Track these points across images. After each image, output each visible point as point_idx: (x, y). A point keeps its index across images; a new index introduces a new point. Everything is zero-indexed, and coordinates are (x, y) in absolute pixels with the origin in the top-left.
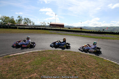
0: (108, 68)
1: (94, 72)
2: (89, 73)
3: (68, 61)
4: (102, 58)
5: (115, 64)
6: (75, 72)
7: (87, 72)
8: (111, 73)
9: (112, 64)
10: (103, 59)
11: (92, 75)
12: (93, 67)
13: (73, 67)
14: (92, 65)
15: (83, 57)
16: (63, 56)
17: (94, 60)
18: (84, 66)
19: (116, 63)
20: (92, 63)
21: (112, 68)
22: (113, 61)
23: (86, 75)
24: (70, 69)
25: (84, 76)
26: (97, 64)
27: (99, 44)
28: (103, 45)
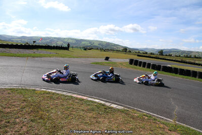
0: (43, 103)
1: (19, 117)
2: (9, 122)
4: (33, 88)
5: (53, 94)
7: (3, 122)
8: (47, 109)
9: (48, 95)
10: (34, 90)
11: (15, 123)
12: (16, 109)
14: (14, 106)
17: (18, 96)
19: (54, 91)
20: (14, 102)
21: (48, 100)
22: (50, 91)
26: (24, 100)
27: (27, 67)
28: (34, 67)
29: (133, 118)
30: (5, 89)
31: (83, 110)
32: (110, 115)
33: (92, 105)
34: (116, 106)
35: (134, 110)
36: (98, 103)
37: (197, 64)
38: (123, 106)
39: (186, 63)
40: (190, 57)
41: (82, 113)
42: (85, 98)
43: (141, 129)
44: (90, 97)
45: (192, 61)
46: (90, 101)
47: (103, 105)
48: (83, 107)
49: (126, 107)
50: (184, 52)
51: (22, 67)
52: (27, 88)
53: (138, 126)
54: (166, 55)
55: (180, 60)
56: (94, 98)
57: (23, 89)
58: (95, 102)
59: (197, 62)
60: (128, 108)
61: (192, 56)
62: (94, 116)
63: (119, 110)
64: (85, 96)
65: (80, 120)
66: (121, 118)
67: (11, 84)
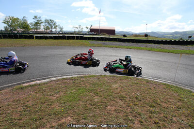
1: (175, 116)
2: (166, 117)
3: (126, 94)
4: (189, 89)
6: (139, 114)
7: (162, 115)
10: (190, 92)
11: (172, 121)
12: (172, 106)
13: (136, 105)
14: (170, 102)
15: (152, 88)
16: (117, 85)
17: (173, 93)
18: (155, 105)
20: (170, 99)
23: (160, 122)
24: (129, 110)
25: (157, 123)
26: (180, 100)
27: (181, 64)
28: (189, 65)
30: (161, 83)
51: (175, 63)
52: (182, 87)
57: (177, 87)
67: (166, 79)
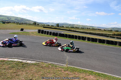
29: (43, 68)
31: (5, 69)
32: (26, 68)
33: (12, 64)
34: (31, 61)
35: (42, 62)
36: (17, 62)
37: (77, 32)
38: (35, 61)
39: (72, 31)
40: (74, 28)
41: (3, 71)
42: (6, 59)
43: (48, 74)
44: (10, 58)
45: (75, 30)
46: (11, 61)
47: (21, 62)
48: (4, 67)
49: (37, 61)
50: (70, 25)
53: (46, 72)
54: (61, 27)
55: (68, 29)
56: (14, 59)
58: (15, 61)
59: (77, 30)
60: (39, 61)
61: (75, 27)
62: (14, 71)
63: (32, 64)
64: (5, 58)
65: (2, 77)
66: (34, 69)
